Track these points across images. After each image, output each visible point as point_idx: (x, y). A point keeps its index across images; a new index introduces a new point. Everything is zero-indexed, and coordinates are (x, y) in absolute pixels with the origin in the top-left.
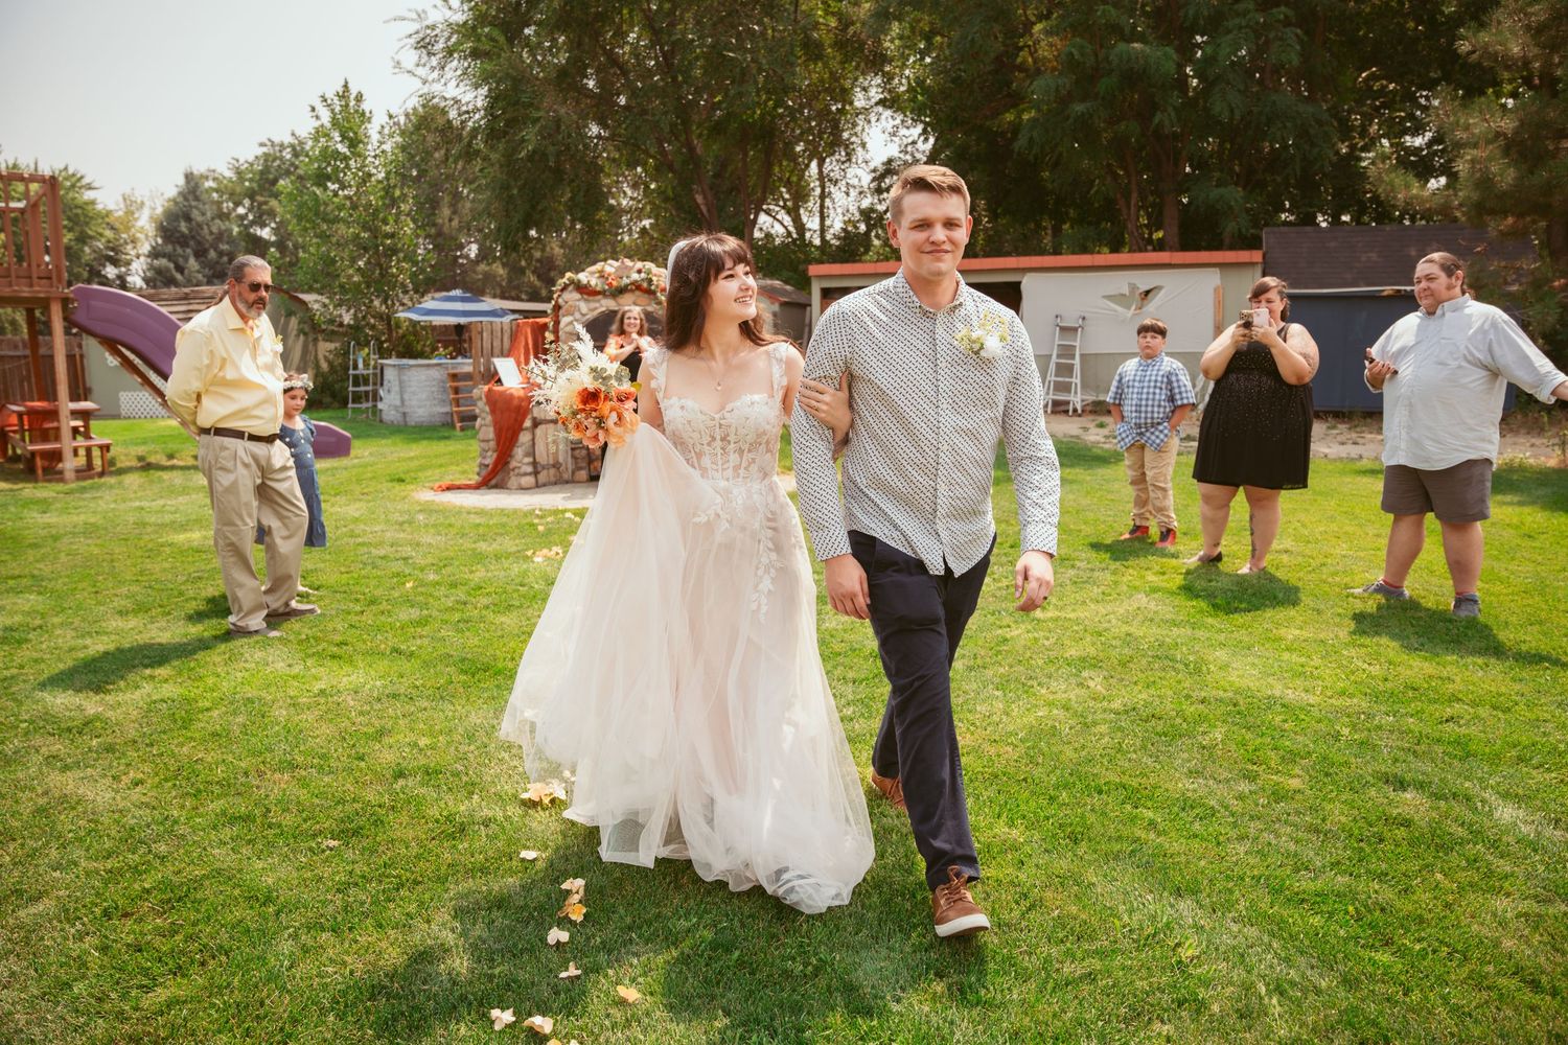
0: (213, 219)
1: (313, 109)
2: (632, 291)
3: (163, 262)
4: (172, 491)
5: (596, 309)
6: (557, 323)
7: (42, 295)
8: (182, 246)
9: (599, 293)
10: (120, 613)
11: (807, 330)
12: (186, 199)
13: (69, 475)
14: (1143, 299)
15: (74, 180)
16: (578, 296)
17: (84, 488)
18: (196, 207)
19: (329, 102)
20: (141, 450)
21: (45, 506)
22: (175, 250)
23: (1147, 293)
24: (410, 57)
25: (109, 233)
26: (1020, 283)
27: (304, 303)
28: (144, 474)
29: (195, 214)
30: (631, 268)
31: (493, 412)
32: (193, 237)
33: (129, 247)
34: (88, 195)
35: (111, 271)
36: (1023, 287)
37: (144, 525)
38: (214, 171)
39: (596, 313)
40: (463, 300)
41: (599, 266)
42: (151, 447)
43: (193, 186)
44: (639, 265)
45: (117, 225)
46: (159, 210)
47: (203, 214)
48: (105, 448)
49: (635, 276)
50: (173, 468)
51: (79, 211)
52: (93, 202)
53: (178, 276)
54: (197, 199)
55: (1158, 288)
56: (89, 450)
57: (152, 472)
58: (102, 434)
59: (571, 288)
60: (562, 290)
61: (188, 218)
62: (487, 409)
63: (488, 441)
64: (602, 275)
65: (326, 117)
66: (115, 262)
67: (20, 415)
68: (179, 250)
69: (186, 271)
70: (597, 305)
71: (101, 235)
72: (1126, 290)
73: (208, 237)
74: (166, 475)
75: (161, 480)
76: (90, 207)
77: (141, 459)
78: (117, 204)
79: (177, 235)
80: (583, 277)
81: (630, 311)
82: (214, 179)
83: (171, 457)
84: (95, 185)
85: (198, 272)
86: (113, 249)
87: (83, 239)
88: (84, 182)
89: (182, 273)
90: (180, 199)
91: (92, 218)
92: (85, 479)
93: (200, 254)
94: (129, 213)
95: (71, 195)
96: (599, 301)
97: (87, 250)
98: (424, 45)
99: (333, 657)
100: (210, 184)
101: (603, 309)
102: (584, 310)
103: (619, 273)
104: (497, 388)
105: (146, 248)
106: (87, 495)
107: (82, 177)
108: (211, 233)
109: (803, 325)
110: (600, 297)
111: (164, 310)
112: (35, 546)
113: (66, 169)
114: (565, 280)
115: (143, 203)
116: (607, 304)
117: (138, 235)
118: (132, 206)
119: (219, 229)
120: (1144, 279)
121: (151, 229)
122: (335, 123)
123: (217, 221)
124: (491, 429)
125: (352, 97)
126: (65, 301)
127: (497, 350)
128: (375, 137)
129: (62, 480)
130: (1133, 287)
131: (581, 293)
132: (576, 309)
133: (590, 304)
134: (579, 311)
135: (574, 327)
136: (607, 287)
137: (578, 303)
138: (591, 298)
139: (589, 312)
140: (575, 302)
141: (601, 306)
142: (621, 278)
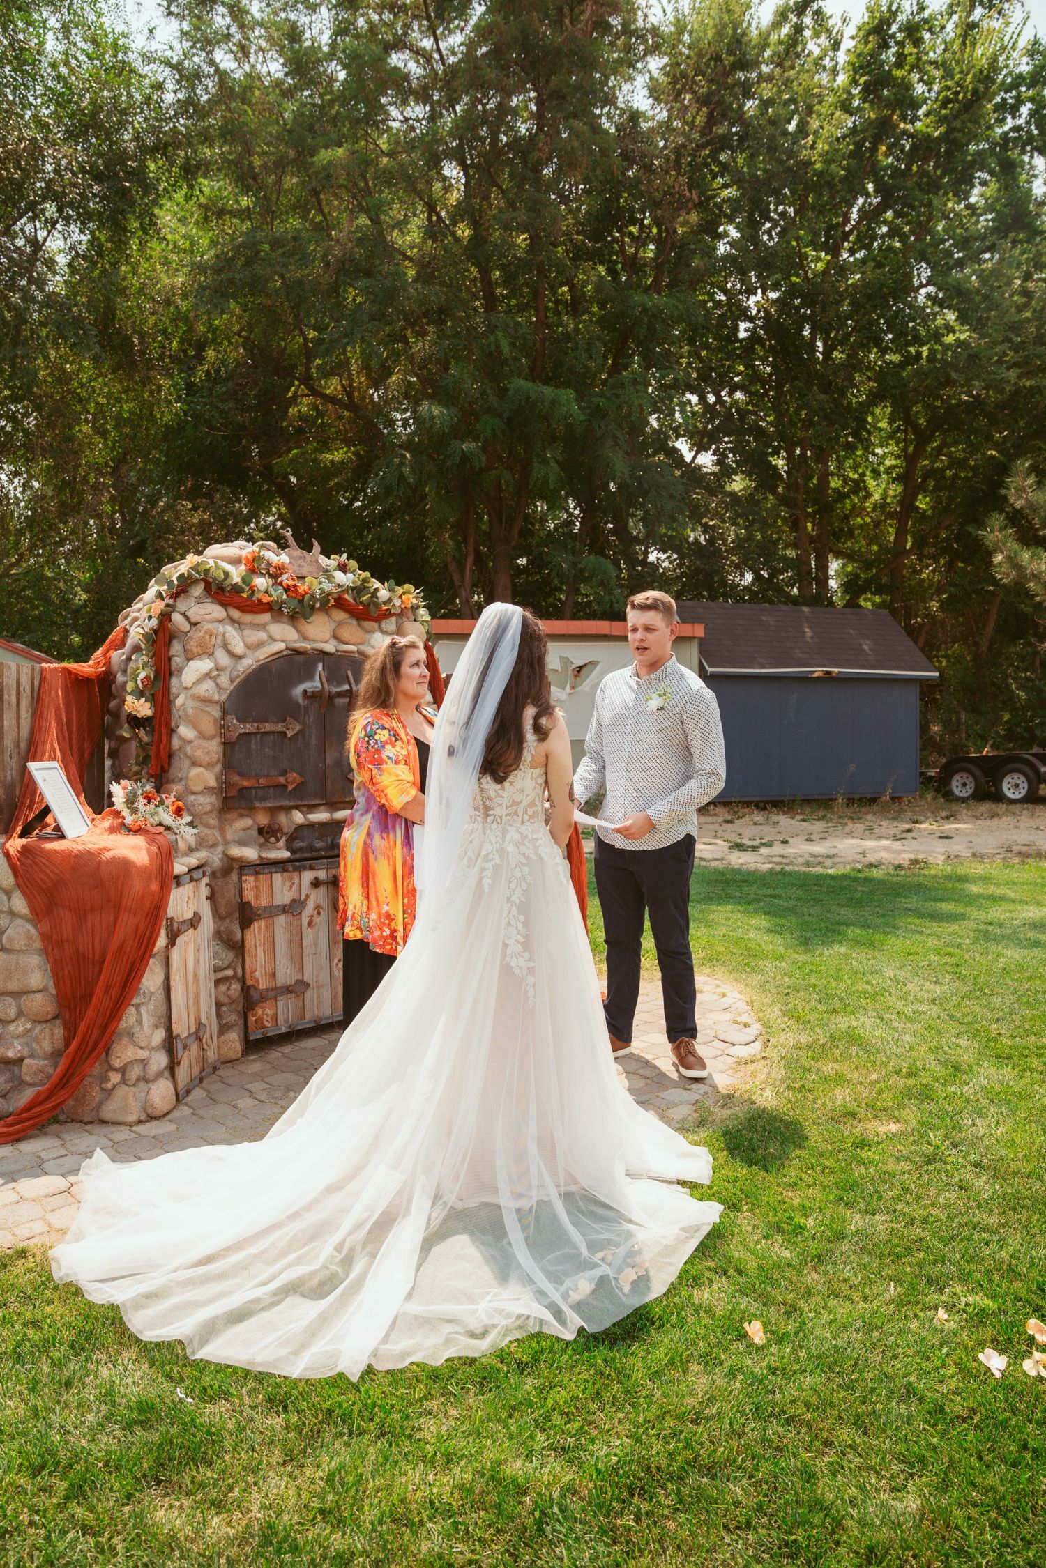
5: (260, 645)
6: (163, 671)
9: (268, 607)
14: (576, 676)
16: (218, 611)
23: (581, 668)
39: (263, 654)
55: (593, 664)
59: (198, 590)
60: (177, 594)
70: (262, 635)
72: (557, 665)
96: (263, 627)
101: (282, 646)
102: (239, 648)
104: (54, 846)
110: (266, 617)
114: (182, 567)
116: (283, 635)
120: (578, 653)
130: (565, 662)
131: (225, 605)
132: (219, 642)
133: (247, 632)
134: (225, 646)
135: (217, 684)
136: (285, 596)
137: (221, 629)
138: (248, 618)
139: (248, 652)
140: (215, 625)
141: (271, 638)
142: (303, 579)
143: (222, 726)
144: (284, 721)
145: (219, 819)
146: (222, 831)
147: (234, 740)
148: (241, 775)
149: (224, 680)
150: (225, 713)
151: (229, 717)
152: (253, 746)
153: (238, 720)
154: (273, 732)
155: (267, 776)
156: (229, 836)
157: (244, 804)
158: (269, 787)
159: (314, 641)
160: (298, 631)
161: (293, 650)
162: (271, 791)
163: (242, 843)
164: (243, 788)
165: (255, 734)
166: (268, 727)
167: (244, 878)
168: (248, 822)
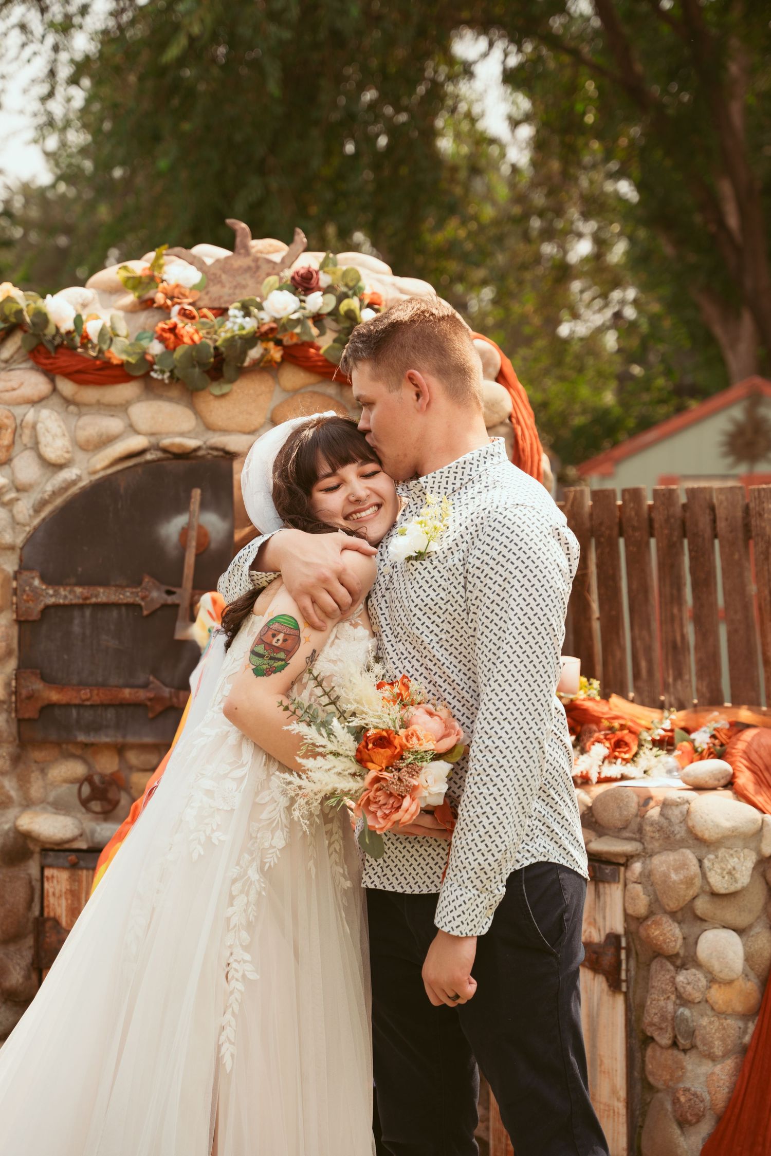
2: (265, 367)
5: (107, 440)
9: (122, 373)
16: (33, 380)
30: (275, 268)
39: (102, 460)
41: (139, 267)
44: (309, 257)
49: (282, 307)
64: (144, 295)
70: (114, 424)
80: (65, 305)
96: (123, 408)
102: (52, 450)
103: (222, 295)
110: (126, 391)
131: (50, 373)
132: (26, 439)
133: (85, 420)
134: (35, 446)
135: (13, 517)
136: (156, 348)
137: (31, 414)
138: (90, 394)
139: (80, 456)
140: (19, 411)
141: (133, 429)
142: (222, 312)
143: (15, 592)
144: (139, 583)
145: (16, 760)
146: (23, 783)
147: (35, 615)
148: (46, 678)
149: (24, 508)
150: (23, 567)
151: (26, 575)
152: (76, 629)
153: (44, 579)
154: (117, 605)
155: (104, 685)
156: (36, 790)
157: (53, 737)
158: (106, 706)
159: (225, 431)
160: (197, 414)
161: (165, 450)
162: (110, 714)
163: (59, 807)
164: (51, 706)
165: (81, 607)
166: (103, 595)
167: (48, 872)
168: (77, 769)
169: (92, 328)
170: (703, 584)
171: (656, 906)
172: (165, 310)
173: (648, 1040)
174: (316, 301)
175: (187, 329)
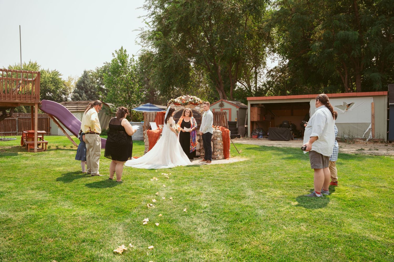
0: (90, 83)
1: (113, 54)
2: (189, 104)
3: (77, 94)
4: (61, 156)
5: (179, 109)
7: (33, 102)
8: (82, 90)
9: (180, 104)
10: (32, 189)
11: (246, 116)
12: (84, 78)
13: (36, 150)
14: (348, 107)
15: (56, 73)
16: (174, 105)
17: (39, 154)
18: (86, 80)
19: (117, 52)
20: (57, 144)
21: (27, 158)
22: (80, 91)
23: (349, 105)
24: (139, 40)
25: (64, 86)
26: (309, 102)
27: (108, 105)
28: (55, 151)
29: (86, 82)
30: (189, 97)
31: (149, 137)
32: (85, 88)
33: (69, 90)
34: (60, 77)
35: (64, 96)
36: (310, 103)
37: (50, 165)
38: (92, 70)
39: (179, 110)
40: (150, 106)
41: (180, 97)
42: (59, 144)
43: (86, 75)
44: (192, 97)
45: (66, 84)
46: (77, 81)
47: (88, 82)
48: (47, 143)
49: (190, 100)
50: (64, 149)
51: (57, 81)
52: (61, 79)
53: (80, 98)
54: (86, 78)
55: (353, 103)
56: (43, 144)
57: (58, 150)
58: (46, 140)
59: (172, 103)
60: (170, 104)
61: (84, 83)
62: (147, 136)
63: (147, 145)
64: (181, 99)
65: (116, 56)
66: (65, 94)
67: (26, 134)
68: (81, 91)
69: (82, 97)
70: (179, 108)
71: (62, 87)
72: (342, 104)
73: (89, 88)
74: (61, 151)
75: (59, 153)
76: (60, 80)
77: (57, 147)
78: (67, 79)
79: (81, 87)
80: (176, 100)
81: (187, 110)
82: (91, 72)
83: (65, 146)
84: (61, 74)
85: (85, 97)
86: (64, 91)
87: (57, 88)
88: (59, 73)
89: (81, 97)
90: (82, 78)
91: (60, 83)
92: (39, 152)
93: (86, 92)
94: (69, 81)
95: (55, 77)
97: (58, 91)
98: (143, 37)
99: (82, 205)
100: (90, 74)
101: (181, 109)
103: (186, 99)
104: (150, 131)
105: (73, 90)
106: (39, 156)
107: (58, 73)
108: (89, 87)
109: (246, 115)
110: (180, 106)
111: (65, 107)
112: (20, 169)
113: (55, 70)
114: (171, 101)
115: (73, 79)
116: (182, 107)
117: (71, 87)
118: (70, 79)
119: (92, 86)
120: (348, 101)
121: (74, 86)
122: (119, 58)
123: (91, 83)
124: (148, 142)
125: (123, 51)
126: (39, 104)
127: (151, 120)
128: (129, 61)
129: (34, 152)
130: (345, 103)
131: (175, 105)
133: (177, 108)
136: (182, 103)
138: (178, 106)
141: (181, 108)
142: (186, 100)
160: (185, 107)
169: (178, 102)
170: (217, 118)
171: (215, 137)
172: (182, 100)
173: (214, 145)
174: (192, 100)
175: (184, 102)
